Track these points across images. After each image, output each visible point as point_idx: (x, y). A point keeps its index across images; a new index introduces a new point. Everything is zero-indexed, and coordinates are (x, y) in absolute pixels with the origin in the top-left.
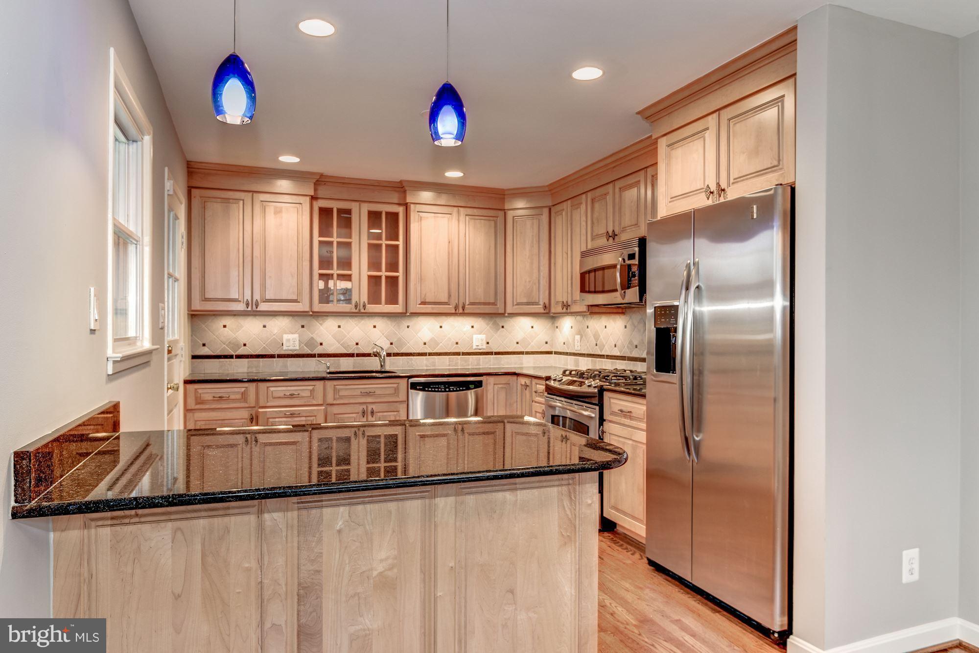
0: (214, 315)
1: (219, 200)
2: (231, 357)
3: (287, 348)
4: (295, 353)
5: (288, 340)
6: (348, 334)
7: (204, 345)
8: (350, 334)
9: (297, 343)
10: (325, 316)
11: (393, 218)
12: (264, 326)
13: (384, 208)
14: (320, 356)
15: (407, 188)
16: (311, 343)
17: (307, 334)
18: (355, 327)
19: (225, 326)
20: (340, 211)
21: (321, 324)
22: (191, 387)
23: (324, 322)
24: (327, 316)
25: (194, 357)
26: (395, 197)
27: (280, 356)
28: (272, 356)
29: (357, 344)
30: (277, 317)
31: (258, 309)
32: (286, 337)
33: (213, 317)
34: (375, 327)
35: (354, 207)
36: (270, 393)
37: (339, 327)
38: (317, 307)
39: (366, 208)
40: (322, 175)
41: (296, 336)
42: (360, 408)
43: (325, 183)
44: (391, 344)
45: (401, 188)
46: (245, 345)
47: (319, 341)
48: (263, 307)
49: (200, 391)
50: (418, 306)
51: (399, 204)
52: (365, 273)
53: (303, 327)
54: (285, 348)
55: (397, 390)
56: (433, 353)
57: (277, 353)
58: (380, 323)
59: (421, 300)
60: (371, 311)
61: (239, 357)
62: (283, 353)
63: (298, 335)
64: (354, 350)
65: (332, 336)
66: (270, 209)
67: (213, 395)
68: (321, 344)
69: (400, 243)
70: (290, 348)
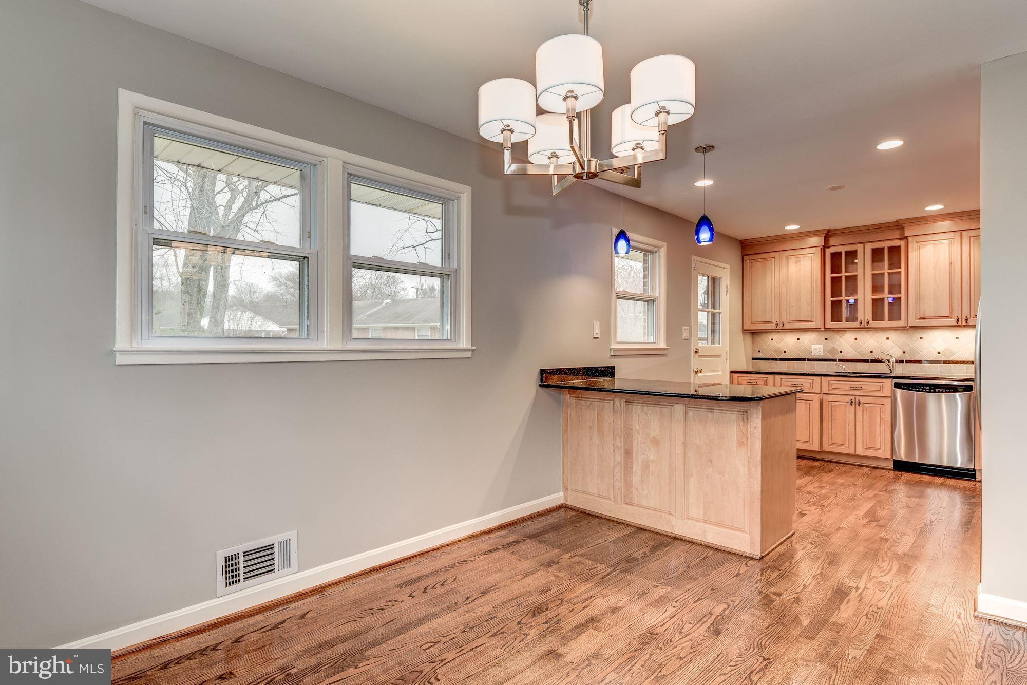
0: (765, 332)
1: (760, 260)
2: (776, 359)
3: (814, 354)
4: (821, 358)
5: (815, 349)
6: (864, 344)
7: (759, 351)
8: (865, 345)
9: (822, 351)
10: (844, 331)
11: (895, 251)
12: (798, 339)
13: (886, 245)
14: (840, 360)
15: (904, 225)
16: (833, 350)
17: (830, 344)
18: (869, 339)
19: (772, 340)
20: (847, 253)
21: (841, 337)
22: (735, 376)
23: (843, 335)
24: (845, 331)
25: (754, 359)
26: (897, 234)
27: (809, 360)
28: (804, 360)
29: (872, 352)
30: (807, 333)
31: (784, 328)
32: (813, 347)
33: (765, 334)
34: (888, 339)
35: (859, 248)
36: (782, 382)
37: (856, 339)
38: (829, 324)
39: (869, 247)
40: (829, 231)
41: (821, 346)
42: (848, 399)
43: (834, 235)
44: (904, 352)
45: (898, 226)
46: (785, 352)
47: (839, 350)
48: (787, 326)
49: (740, 378)
50: (917, 320)
51: (901, 239)
52: (869, 296)
53: (826, 339)
54: (813, 354)
55: (882, 388)
56: (949, 361)
57: (807, 358)
58: (893, 335)
59: (920, 315)
60: (874, 326)
61: (781, 360)
62: (811, 358)
63: (822, 345)
64: (869, 357)
65: (850, 346)
66: (793, 260)
67: (748, 381)
68: (841, 352)
69: (902, 270)
70: (817, 355)
